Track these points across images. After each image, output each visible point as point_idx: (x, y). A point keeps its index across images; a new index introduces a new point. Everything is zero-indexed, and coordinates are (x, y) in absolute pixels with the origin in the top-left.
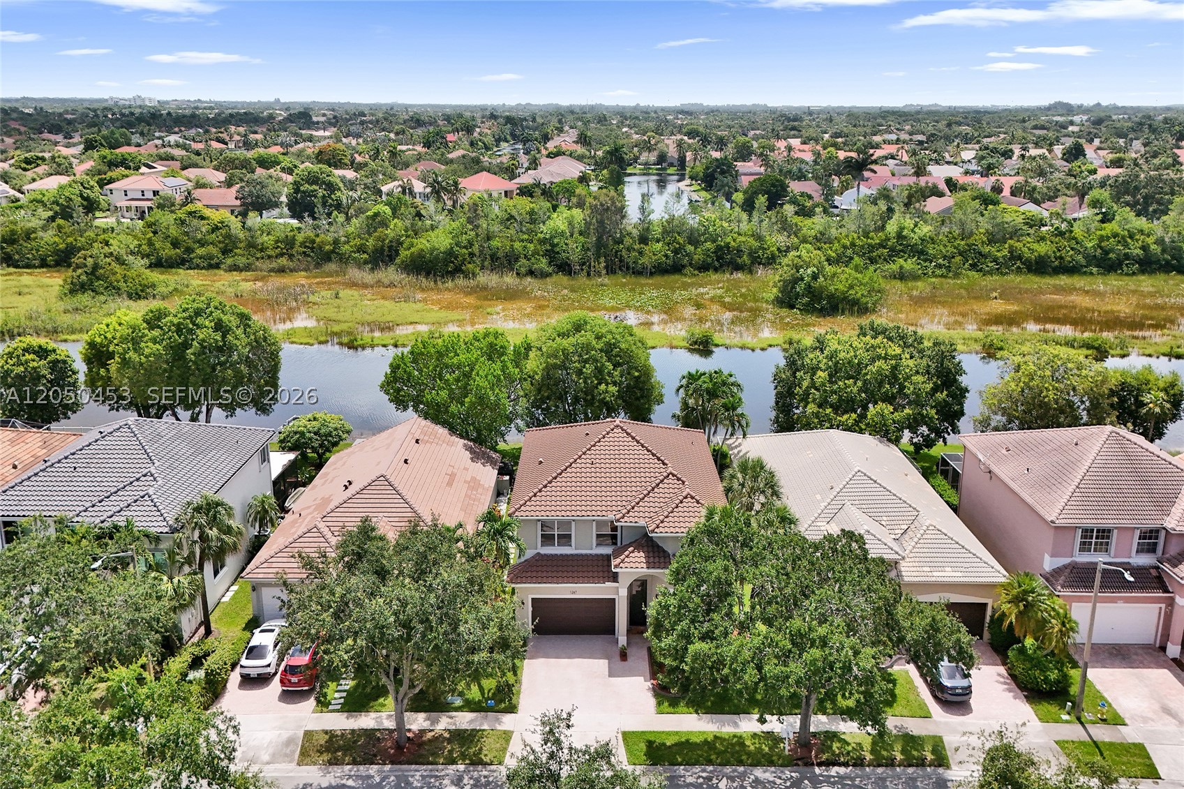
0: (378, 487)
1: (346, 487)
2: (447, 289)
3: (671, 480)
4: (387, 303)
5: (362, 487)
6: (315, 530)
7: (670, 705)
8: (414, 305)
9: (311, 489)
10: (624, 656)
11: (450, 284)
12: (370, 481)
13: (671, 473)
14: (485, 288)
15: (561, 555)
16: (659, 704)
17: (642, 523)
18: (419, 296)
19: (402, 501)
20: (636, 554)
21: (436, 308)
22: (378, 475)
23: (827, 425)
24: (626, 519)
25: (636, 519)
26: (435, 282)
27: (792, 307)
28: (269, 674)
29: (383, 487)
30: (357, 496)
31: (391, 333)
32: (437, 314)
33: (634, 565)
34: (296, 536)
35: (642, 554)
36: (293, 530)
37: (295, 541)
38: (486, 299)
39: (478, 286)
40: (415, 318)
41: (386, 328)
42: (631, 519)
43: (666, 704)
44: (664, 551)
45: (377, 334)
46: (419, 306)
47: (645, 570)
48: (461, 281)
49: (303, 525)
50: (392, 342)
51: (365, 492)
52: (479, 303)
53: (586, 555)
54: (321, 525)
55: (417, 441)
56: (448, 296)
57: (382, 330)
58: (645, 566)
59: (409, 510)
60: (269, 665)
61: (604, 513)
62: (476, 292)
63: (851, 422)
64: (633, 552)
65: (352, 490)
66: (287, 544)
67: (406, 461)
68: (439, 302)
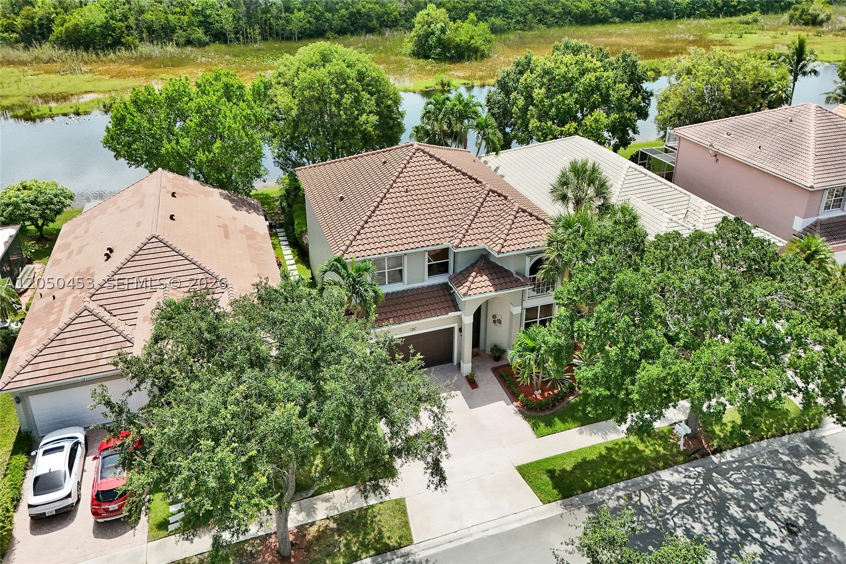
0: (152, 251)
1: (108, 256)
2: (111, 60)
3: (493, 197)
4: (52, 76)
5: (132, 253)
6: (86, 313)
7: (546, 425)
8: (81, 76)
9: (54, 264)
10: (472, 382)
11: (112, 56)
12: (140, 245)
13: (491, 190)
14: (149, 58)
15: (393, 293)
16: (535, 427)
17: (481, 245)
18: (85, 68)
19: (186, 262)
20: (479, 278)
21: (107, 77)
22: (149, 235)
23: (550, 137)
24: (464, 244)
25: (475, 243)
26: (97, 54)
27: (427, 57)
28: (72, 505)
29: (158, 250)
30: (129, 264)
31: (68, 103)
32: (109, 83)
33: (480, 290)
34: (61, 325)
35: (485, 277)
36: (53, 317)
37: (62, 331)
38: (154, 67)
39: (141, 56)
40: (89, 87)
41: (63, 98)
42: (470, 243)
43: (542, 425)
44: (507, 271)
45: (53, 105)
46: (88, 76)
47: (494, 294)
48: (124, 53)
49: (66, 309)
50: (72, 110)
51: (137, 258)
52: (148, 71)
53: (418, 289)
54: (92, 306)
55: (173, 195)
56: (113, 67)
57: (57, 101)
58: (492, 289)
59: (199, 271)
60: (69, 495)
61: (438, 241)
62: (140, 62)
63: (572, 130)
64: (476, 277)
65: (117, 259)
66: (52, 336)
67: (172, 217)
68: (107, 72)
